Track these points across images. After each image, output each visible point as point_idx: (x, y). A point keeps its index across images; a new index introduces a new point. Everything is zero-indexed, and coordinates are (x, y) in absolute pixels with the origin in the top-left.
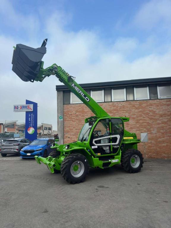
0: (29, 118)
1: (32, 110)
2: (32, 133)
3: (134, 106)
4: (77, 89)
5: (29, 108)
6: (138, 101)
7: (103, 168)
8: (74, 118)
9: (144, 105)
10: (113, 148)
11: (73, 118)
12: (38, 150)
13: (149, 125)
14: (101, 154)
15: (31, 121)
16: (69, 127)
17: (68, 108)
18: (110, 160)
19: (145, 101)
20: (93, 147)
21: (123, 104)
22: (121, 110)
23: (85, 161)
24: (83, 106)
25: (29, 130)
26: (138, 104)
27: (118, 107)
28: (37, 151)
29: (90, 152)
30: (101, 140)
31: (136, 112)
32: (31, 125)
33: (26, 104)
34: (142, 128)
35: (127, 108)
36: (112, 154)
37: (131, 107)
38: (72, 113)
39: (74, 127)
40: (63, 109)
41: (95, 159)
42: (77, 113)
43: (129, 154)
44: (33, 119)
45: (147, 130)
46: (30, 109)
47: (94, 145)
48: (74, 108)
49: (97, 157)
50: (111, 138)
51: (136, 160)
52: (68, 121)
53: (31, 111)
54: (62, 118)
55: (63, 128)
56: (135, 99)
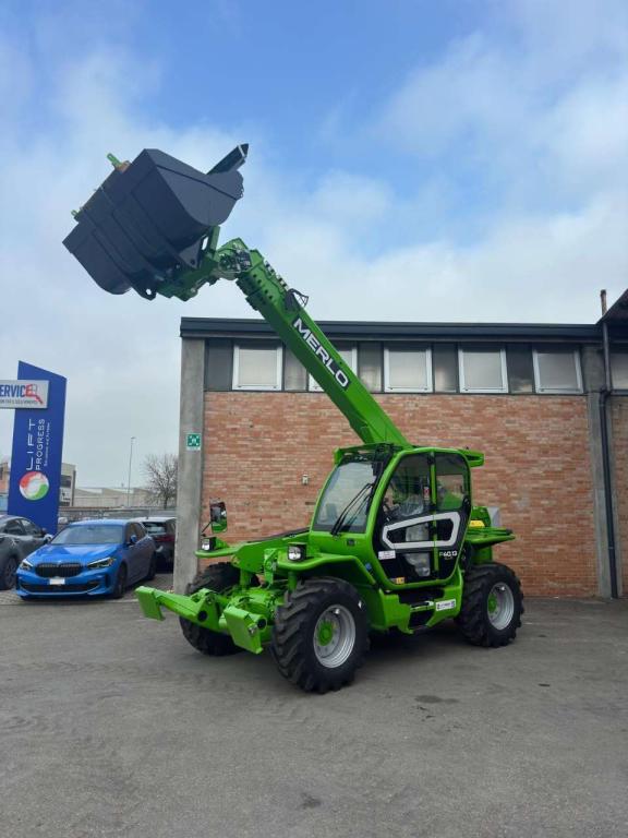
0: (30, 437)
1: (44, 406)
2: (42, 496)
3: (456, 413)
4: (309, 338)
5: (31, 395)
6: (472, 398)
7: (411, 632)
8: (245, 443)
9: (490, 411)
10: (442, 559)
11: (240, 442)
12: (94, 566)
13: (504, 482)
14: (407, 581)
15: (34, 449)
16: (225, 476)
17: (224, 406)
18: (431, 603)
19: (494, 399)
20: (382, 555)
21: (423, 402)
22: (413, 425)
23: (360, 605)
24: (281, 404)
25: (26, 484)
26: (471, 405)
27: (403, 415)
28: (90, 567)
29: (373, 571)
30: (405, 528)
31: (465, 434)
32: (35, 464)
33: (20, 377)
34: (482, 488)
35: (434, 418)
36: (437, 581)
37: (447, 415)
38: (238, 427)
39: (243, 479)
40: (204, 409)
41: (388, 597)
42: (258, 428)
43: (484, 580)
44: (44, 440)
45: (497, 498)
46: (34, 399)
47: (385, 548)
48: (246, 406)
49: (394, 592)
50: (435, 525)
51: (498, 601)
52: (220, 452)
53: (39, 406)
54: (198, 441)
55: (202, 481)
56: (462, 390)
